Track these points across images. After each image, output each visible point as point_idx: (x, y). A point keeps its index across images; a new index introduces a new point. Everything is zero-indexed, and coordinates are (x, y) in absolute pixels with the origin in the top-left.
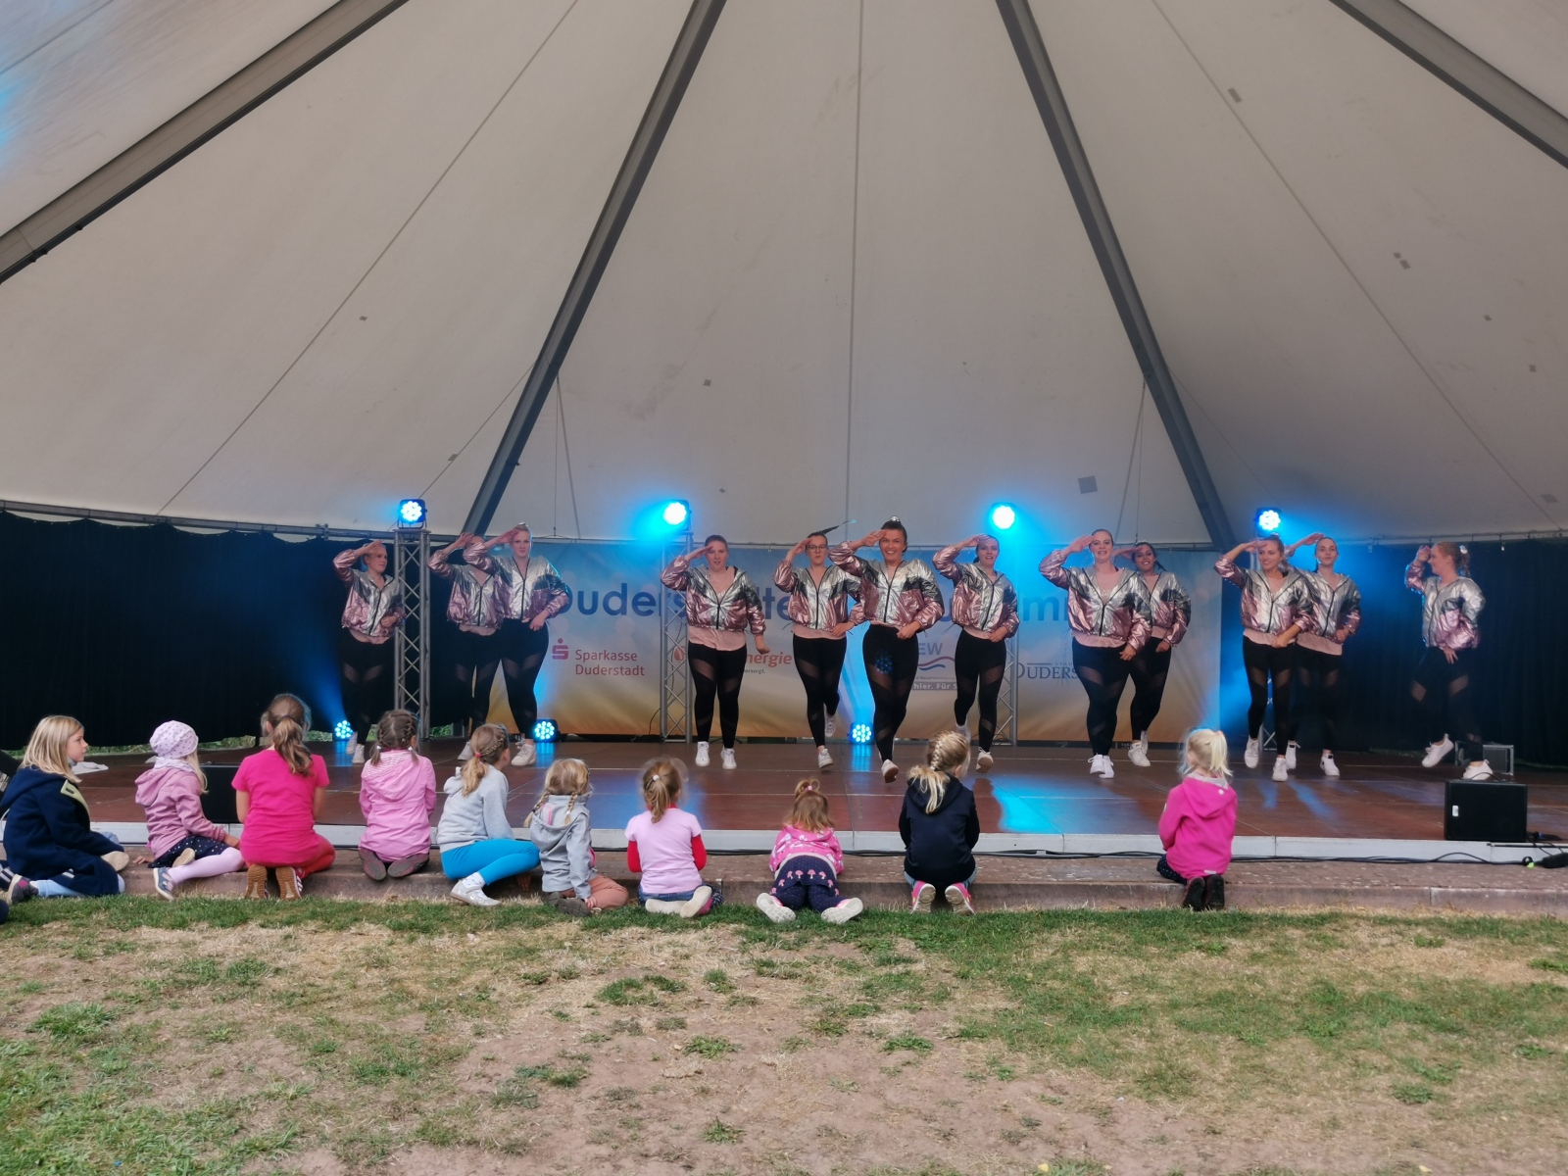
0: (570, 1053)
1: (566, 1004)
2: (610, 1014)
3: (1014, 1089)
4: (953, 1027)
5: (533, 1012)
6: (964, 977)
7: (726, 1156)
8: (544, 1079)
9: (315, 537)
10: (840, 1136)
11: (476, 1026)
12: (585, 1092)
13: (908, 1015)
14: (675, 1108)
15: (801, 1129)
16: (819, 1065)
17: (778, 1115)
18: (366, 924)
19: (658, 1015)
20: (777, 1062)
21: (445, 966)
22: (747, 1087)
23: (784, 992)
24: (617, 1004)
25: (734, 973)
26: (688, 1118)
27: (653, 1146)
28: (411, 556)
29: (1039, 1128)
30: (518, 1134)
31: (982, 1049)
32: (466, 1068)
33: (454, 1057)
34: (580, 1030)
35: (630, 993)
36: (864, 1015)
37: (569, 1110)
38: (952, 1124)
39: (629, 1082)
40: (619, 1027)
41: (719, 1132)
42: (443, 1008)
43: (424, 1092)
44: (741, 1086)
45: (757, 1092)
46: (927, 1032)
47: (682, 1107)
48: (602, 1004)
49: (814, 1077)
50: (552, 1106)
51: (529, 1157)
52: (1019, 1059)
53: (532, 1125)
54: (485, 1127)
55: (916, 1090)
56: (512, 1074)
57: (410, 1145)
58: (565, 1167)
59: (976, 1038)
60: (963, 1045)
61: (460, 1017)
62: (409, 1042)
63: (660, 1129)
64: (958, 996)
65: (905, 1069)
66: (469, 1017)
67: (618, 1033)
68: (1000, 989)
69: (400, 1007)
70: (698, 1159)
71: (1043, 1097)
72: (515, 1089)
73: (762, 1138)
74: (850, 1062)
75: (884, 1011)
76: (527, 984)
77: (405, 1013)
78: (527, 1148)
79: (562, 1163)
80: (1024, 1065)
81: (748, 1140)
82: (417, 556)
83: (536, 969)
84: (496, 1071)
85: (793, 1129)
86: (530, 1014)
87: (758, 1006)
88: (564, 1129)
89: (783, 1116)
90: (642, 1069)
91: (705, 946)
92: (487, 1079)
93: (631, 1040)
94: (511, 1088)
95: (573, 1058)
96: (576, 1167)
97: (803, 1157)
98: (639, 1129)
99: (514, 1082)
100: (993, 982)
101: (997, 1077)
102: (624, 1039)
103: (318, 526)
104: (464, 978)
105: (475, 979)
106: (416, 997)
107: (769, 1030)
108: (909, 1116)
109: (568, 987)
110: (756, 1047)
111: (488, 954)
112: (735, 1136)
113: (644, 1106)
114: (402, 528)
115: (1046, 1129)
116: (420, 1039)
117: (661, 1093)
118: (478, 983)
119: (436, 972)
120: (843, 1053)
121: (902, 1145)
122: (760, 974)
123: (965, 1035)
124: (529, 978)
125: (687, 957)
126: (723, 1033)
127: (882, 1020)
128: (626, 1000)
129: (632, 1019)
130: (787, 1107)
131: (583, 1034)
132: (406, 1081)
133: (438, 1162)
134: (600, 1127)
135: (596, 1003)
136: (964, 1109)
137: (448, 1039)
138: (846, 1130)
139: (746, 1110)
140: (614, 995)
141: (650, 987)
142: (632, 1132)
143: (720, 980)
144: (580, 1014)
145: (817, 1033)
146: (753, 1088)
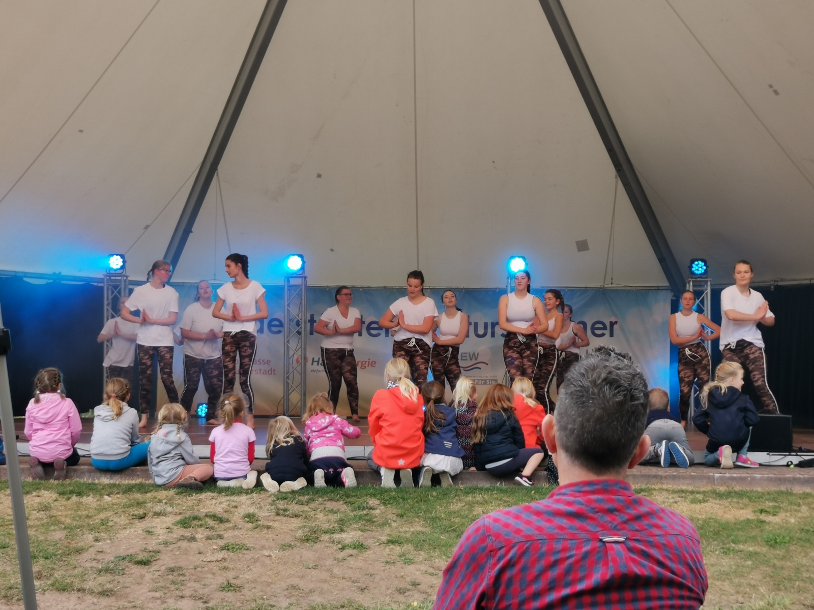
0: (149, 549)
1: (153, 527)
2: (179, 532)
3: (411, 568)
4: (384, 538)
5: (132, 531)
6: (402, 516)
7: (229, 597)
8: (130, 561)
9: (51, 281)
10: (300, 589)
11: (95, 536)
12: (153, 568)
13: (360, 533)
14: (206, 576)
15: (278, 586)
16: (298, 557)
17: (266, 580)
18: (43, 491)
19: (208, 533)
20: (272, 555)
21: (85, 510)
22: (252, 567)
23: (290, 524)
24: (185, 527)
25: (262, 514)
26: (212, 580)
27: (187, 592)
28: (116, 292)
29: (419, 586)
30: (108, 586)
31: (398, 549)
32: (85, 556)
33: (79, 551)
34: (158, 539)
35: (195, 522)
36: (333, 533)
37: (142, 576)
38: (368, 584)
39: (182, 564)
40: (183, 538)
41: (229, 587)
42: (78, 528)
43: (57, 567)
44: (248, 566)
45: (257, 569)
46: (368, 541)
47: (210, 576)
48: (176, 528)
49: (293, 563)
50: (132, 574)
51: (113, 597)
52: (420, 554)
53: (118, 582)
54: (90, 583)
55: (352, 568)
56: (112, 559)
57: (45, 591)
58: (133, 602)
59: (396, 544)
60: (388, 547)
61: (87, 532)
62: (54, 544)
63: (193, 586)
64: (394, 524)
65: (348, 558)
66: (93, 532)
67: (181, 541)
68: (422, 522)
69: (52, 528)
70: (212, 599)
71: (426, 571)
72: (112, 565)
73: (253, 590)
74: (317, 555)
75: (346, 531)
76: (133, 519)
77: (54, 530)
78: (112, 593)
79: (133, 600)
80: (421, 557)
81: (245, 591)
82: (119, 292)
83: (141, 512)
84: (102, 557)
85: (273, 586)
86: (130, 532)
87: (270, 529)
88: (137, 585)
89: (270, 580)
90: (191, 558)
91: (248, 502)
92: (97, 561)
93: (189, 544)
94: (110, 565)
95: (150, 552)
96: (140, 602)
97: (274, 599)
98: (181, 585)
99: (112, 562)
100: (420, 519)
101: (402, 562)
102: (184, 544)
103: (54, 274)
104: (95, 516)
105: (102, 516)
106: (63, 524)
107: (273, 540)
108: (344, 580)
109: (157, 520)
110: (263, 547)
111: (114, 505)
112: (238, 588)
113: (188, 575)
114: (110, 273)
115: (422, 587)
116: (61, 542)
117: (199, 569)
118: (103, 518)
119: (79, 513)
120: (314, 551)
121: (335, 593)
122: (278, 514)
123: (391, 542)
124: (135, 516)
125: (236, 507)
126: (246, 542)
127: (344, 535)
128: (191, 525)
129: (192, 534)
130: (273, 576)
131: (160, 541)
132: (48, 561)
133: (60, 599)
134: (159, 584)
135: (171, 526)
136: (377, 577)
137: (77, 543)
138: (304, 586)
139: (248, 577)
140: (184, 524)
141: (207, 519)
142: (177, 586)
143: (251, 517)
144: (160, 532)
145: (302, 541)
146: (255, 567)
